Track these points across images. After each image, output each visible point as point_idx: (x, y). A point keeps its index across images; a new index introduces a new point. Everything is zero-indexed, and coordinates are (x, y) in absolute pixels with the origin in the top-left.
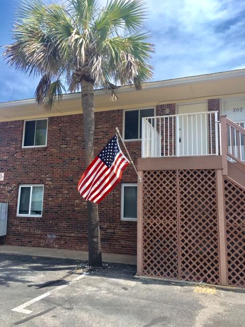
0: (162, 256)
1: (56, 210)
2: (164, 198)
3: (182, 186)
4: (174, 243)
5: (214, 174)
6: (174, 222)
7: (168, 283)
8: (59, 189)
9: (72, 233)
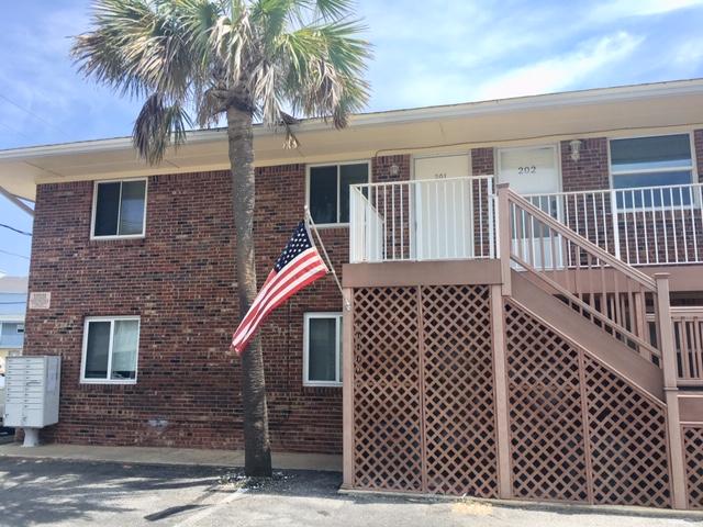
0: (391, 449)
1: (168, 369)
2: (395, 340)
3: (428, 317)
4: (414, 424)
5: (487, 293)
6: (414, 385)
7: (404, 500)
8: (171, 326)
9: (202, 414)
